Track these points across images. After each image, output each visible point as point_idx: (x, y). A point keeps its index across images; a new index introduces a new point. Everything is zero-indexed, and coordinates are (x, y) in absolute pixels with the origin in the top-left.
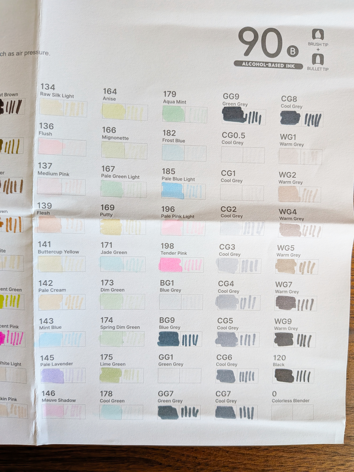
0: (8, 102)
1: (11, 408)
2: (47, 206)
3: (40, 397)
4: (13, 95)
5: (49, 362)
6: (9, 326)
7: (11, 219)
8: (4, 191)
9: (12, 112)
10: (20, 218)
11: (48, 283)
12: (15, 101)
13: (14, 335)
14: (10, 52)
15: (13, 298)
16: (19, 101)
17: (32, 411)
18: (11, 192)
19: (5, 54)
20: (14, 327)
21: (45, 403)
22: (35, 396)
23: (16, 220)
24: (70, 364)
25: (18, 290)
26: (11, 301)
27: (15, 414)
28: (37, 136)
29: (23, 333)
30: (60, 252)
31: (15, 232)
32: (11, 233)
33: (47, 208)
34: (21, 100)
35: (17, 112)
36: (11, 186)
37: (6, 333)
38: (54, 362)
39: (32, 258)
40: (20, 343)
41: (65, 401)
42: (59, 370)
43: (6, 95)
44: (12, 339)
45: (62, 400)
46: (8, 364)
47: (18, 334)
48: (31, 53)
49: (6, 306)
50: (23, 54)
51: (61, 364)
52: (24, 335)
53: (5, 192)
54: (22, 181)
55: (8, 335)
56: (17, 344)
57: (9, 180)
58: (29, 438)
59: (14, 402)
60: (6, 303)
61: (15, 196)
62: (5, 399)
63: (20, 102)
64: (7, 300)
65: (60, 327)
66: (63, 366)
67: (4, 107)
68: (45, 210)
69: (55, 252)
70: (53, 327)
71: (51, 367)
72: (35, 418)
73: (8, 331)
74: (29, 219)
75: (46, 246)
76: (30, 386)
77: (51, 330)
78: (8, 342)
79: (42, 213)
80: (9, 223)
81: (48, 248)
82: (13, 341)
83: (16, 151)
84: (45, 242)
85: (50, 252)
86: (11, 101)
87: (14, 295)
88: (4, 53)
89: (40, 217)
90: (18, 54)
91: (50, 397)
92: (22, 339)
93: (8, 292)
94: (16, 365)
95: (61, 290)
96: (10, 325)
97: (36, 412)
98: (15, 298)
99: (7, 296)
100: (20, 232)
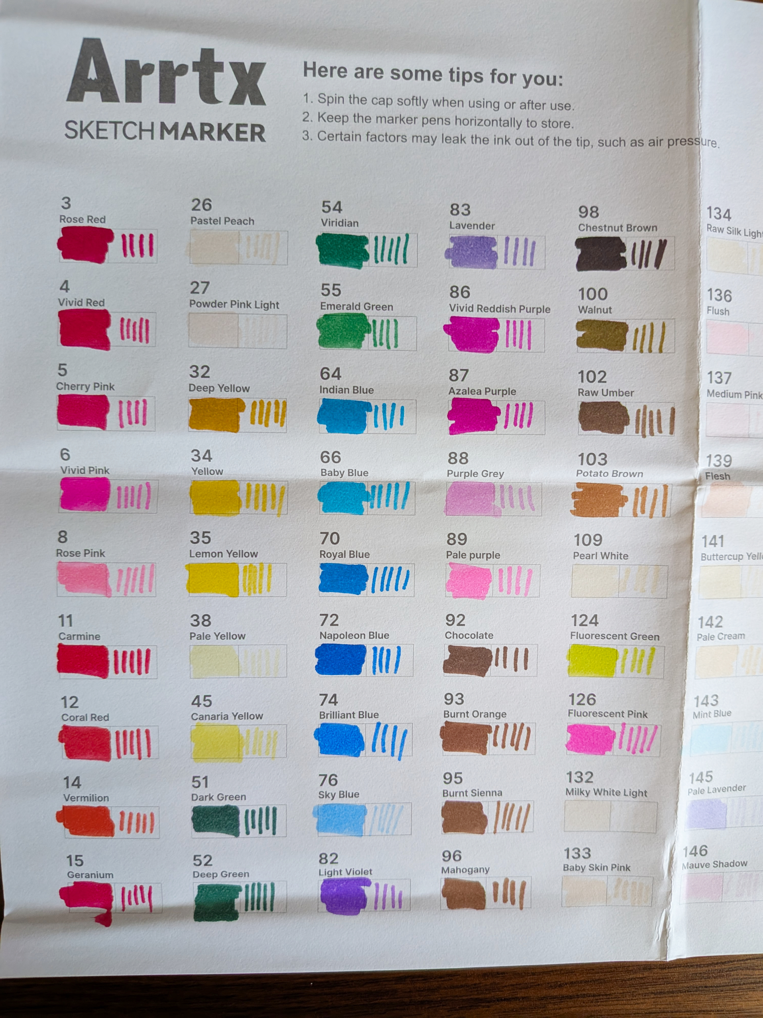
0: (635, 244)
1: (617, 887)
2: (723, 462)
3: (681, 859)
4: (647, 228)
5: (704, 785)
6: (626, 715)
7: (645, 489)
8: (637, 432)
9: (646, 266)
10: (666, 487)
11: (715, 622)
12: (650, 243)
13: (635, 732)
14: (635, 139)
15: (639, 654)
16: (661, 241)
17: (663, 890)
18: (652, 433)
19: (622, 142)
20: (637, 715)
21: (686, 871)
22: (671, 858)
23: (656, 491)
24: (740, 788)
25: (650, 637)
26: (634, 661)
27: (625, 898)
28: (704, 317)
29: (656, 727)
30: (739, 558)
31: (651, 517)
32: (643, 519)
33: (722, 467)
34: (665, 241)
35: (657, 264)
36: (651, 421)
37: (617, 730)
38: (712, 785)
39: (691, 571)
40: (648, 749)
41: (728, 865)
42: (720, 802)
43: (630, 228)
44: (630, 741)
45: (720, 863)
46: (618, 793)
47: (646, 730)
48: (683, 142)
49: (623, 672)
50: (665, 144)
51: (724, 790)
52: (659, 730)
53: (640, 433)
54: (673, 410)
55: (623, 733)
56: (642, 751)
57: (645, 407)
58: (650, 945)
59: (623, 872)
60: (623, 666)
61: (660, 440)
62: (604, 868)
63: (663, 244)
64: (624, 659)
65: (729, 713)
66: (727, 794)
67: (627, 255)
68: (719, 470)
69: (730, 557)
70: (718, 714)
71: (706, 796)
72: (667, 902)
73: (624, 725)
74: (691, 489)
75: (715, 544)
76: (664, 839)
77: (712, 720)
78: (620, 747)
79: (716, 477)
80: (640, 498)
81: (718, 550)
82: (632, 745)
83: (658, 346)
84: (714, 537)
85: (721, 558)
86: (643, 242)
87: (642, 648)
88: (620, 141)
89: (712, 485)
90: (653, 143)
91: (699, 859)
92: (654, 740)
93: (629, 641)
94: (635, 794)
95: (736, 637)
96: (629, 711)
97: (671, 891)
98: (642, 656)
99: (626, 652)
100: (664, 515)
